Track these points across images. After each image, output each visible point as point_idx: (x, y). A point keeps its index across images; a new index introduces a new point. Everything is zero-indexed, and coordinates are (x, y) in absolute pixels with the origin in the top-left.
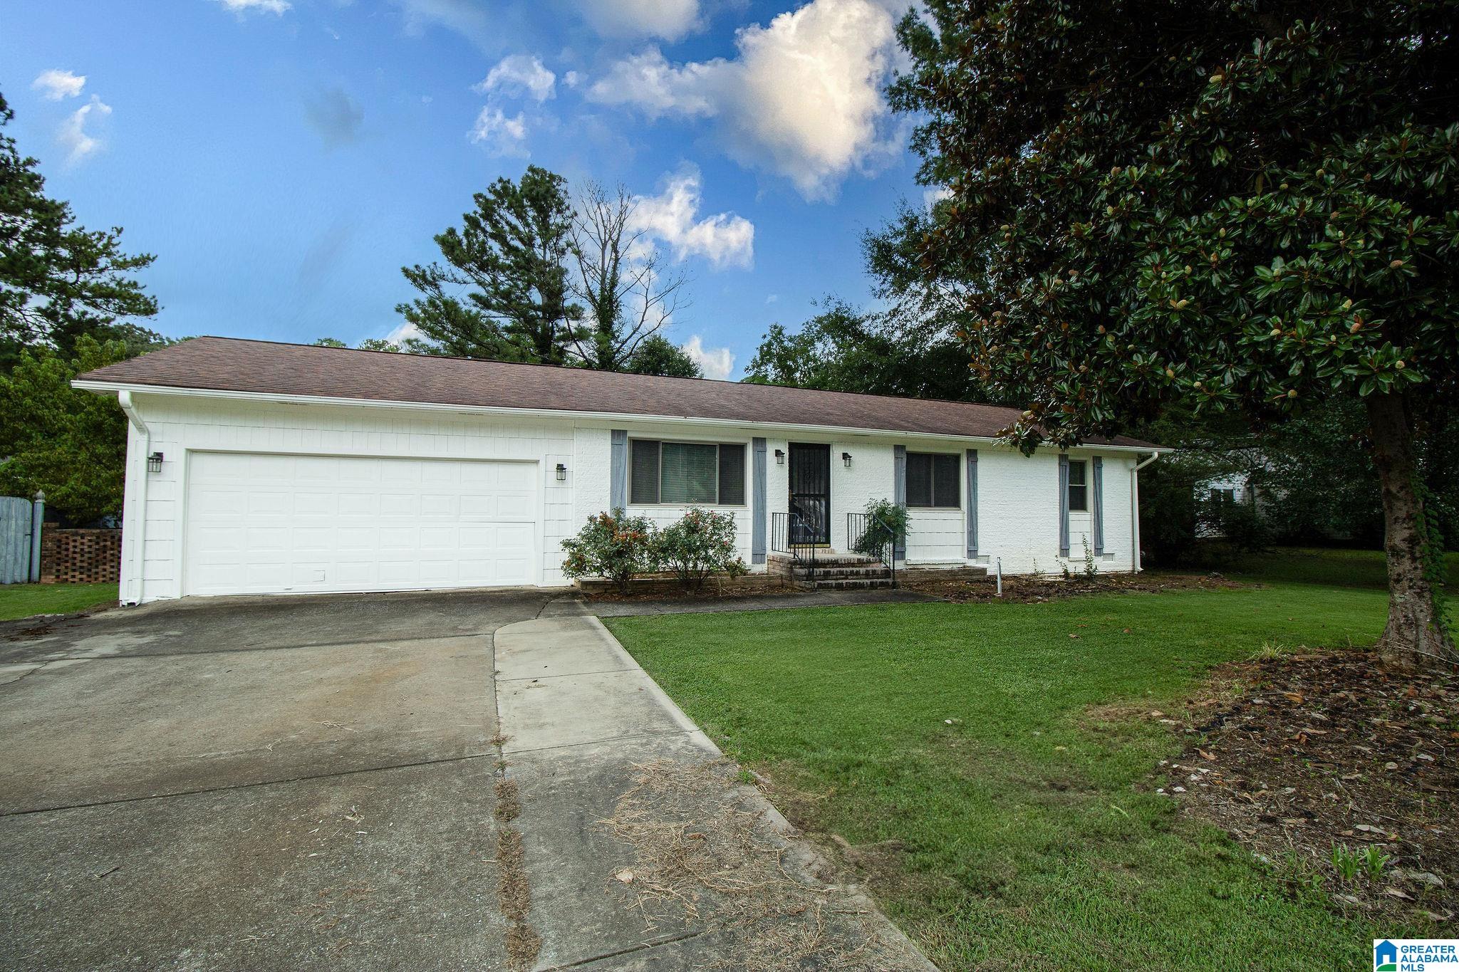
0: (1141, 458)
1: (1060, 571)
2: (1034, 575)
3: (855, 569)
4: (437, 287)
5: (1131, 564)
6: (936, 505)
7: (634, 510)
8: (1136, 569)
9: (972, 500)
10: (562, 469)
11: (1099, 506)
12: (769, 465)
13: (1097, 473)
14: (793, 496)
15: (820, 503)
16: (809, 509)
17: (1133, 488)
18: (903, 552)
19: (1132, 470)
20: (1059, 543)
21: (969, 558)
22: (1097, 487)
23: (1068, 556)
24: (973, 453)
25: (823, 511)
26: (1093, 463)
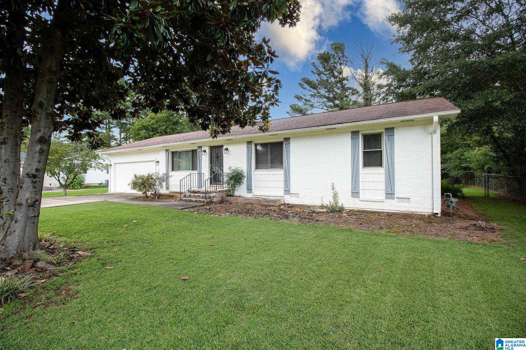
6: (271, 168)
7: (171, 173)
8: (435, 212)
9: (286, 164)
10: (158, 162)
11: (390, 163)
12: (202, 156)
13: (387, 140)
14: (212, 166)
15: (221, 169)
16: (217, 171)
17: (433, 148)
18: (251, 190)
19: (432, 133)
20: (351, 189)
21: (285, 194)
22: (388, 150)
23: (358, 197)
24: (287, 139)
25: (222, 172)
26: (385, 133)
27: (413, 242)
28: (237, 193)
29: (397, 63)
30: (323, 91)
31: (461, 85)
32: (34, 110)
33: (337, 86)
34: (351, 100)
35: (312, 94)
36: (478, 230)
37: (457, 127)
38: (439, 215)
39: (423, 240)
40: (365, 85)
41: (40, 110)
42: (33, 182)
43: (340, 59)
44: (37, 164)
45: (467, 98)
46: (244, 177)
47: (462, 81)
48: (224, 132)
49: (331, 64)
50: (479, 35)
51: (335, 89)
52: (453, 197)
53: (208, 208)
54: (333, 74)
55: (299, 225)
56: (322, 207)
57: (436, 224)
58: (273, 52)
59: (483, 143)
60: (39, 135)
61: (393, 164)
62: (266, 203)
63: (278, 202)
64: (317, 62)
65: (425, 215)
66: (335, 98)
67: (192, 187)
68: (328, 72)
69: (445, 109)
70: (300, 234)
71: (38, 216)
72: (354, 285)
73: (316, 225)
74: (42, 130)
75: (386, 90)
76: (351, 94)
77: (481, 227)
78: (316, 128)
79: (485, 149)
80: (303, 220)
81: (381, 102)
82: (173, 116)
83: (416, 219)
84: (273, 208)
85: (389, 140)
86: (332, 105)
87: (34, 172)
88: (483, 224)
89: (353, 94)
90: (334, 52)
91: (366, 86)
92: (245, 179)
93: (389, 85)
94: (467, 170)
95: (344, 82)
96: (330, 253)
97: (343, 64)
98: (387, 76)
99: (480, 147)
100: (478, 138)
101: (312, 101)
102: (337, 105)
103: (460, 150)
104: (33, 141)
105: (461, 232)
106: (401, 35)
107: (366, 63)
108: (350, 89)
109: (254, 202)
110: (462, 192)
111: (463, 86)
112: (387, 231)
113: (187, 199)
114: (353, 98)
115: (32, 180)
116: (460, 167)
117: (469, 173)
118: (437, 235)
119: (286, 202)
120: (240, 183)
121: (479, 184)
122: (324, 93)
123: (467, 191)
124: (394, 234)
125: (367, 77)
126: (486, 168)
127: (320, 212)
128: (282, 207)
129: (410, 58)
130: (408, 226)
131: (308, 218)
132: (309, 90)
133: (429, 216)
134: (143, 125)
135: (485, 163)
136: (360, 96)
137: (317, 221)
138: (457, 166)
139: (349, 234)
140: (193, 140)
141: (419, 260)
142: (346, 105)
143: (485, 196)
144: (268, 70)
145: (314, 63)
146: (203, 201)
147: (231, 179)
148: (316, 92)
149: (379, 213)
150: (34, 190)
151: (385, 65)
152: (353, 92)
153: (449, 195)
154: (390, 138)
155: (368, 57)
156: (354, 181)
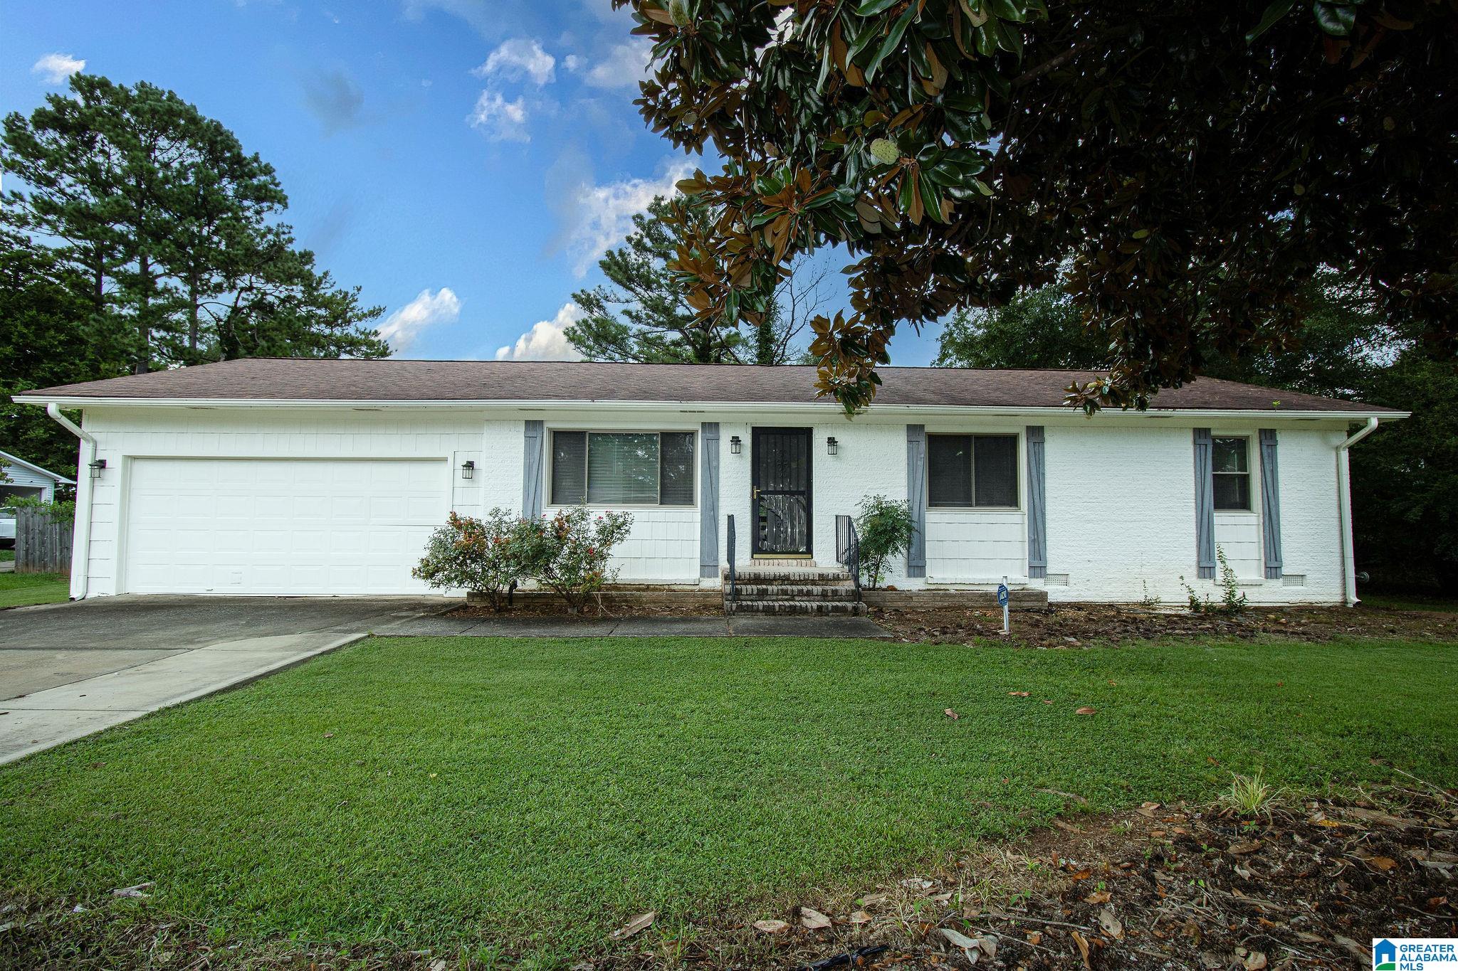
0: (1354, 427)
1: (1185, 599)
2: (1143, 604)
3: (805, 588)
4: (601, 307)
5: (1339, 591)
6: (980, 505)
8: (1347, 598)
9: (1036, 497)
10: (470, 466)
11: (1272, 503)
12: (723, 455)
13: (1266, 454)
14: (759, 493)
15: (799, 503)
16: (783, 510)
17: (1342, 477)
18: (922, 568)
19: (1337, 448)
20: (1195, 559)
21: (1033, 575)
22: (1268, 475)
23: (1213, 577)
24: (1035, 431)
25: (802, 513)
26: (1260, 439)
61: (1277, 505)
154: (1270, 451)
156: (1204, 540)
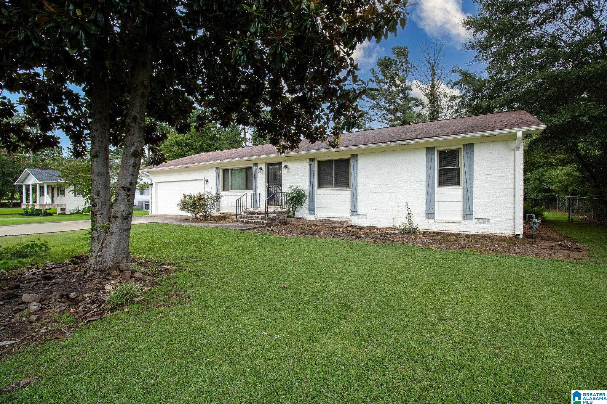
3: (257, 216)
5: (512, 228)
6: (336, 187)
7: (223, 193)
8: (517, 233)
9: (354, 183)
10: (207, 181)
11: (468, 182)
12: (258, 174)
13: (466, 157)
14: (269, 185)
15: (279, 188)
16: (275, 191)
17: (516, 165)
18: (314, 211)
19: (514, 150)
20: (425, 209)
21: (352, 215)
22: (467, 167)
23: (433, 218)
24: (355, 156)
25: (280, 191)
26: (464, 149)
27: (499, 259)
28: (297, 215)
29: (471, 72)
30: (382, 102)
31: (546, 98)
32: (129, 124)
33: (399, 96)
34: (414, 112)
35: (371, 105)
36: (563, 250)
37: (539, 143)
38: (521, 237)
39: (508, 257)
40: (432, 95)
41: (134, 124)
42: (127, 195)
43: (402, 65)
44: (131, 177)
45: (552, 111)
46: (306, 197)
47: (546, 93)
48: (292, 148)
49: (393, 71)
50: (565, 41)
51: (397, 100)
52: (536, 217)
53: (270, 229)
54: (395, 82)
55: (375, 245)
56: (394, 229)
57: (519, 245)
58: (356, 65)
59: (567, 161)
60: (132, 149)
61: (472, 182)
62: (331, 225)
63: (345, 223)
64: (377, 69)
65: (506, 237)
66: (396, 110)
67: (248, 207)
68: (389, 81)
69: (530, 124)
70: (380, 253)
71: (130, 229)
72: (448, 292)
73: (393, 245)
74: (136, 144)
75: (459, 102)
76: (414, 105)
77: (566, 246)
78: (388, 144)
79: (569, 168)
80: (377, 240)
81: (454, 116)
82: (210, 130)
83: (497, 240)
84: (341, 230)
85: (468, 157)
86: (393, 118)
87: (128, 185)
88: (569, 244)
89: (417, 106)
90: (396, 57)
91: (433, 97)
92: (307, 199)
93: (463, 97)
94: (547, 192)
95: (407, 91)
96: (416, 268)
97: (406, 71)
98: (461, 86)
99: (563, 166)
100: (562, 156)
101: (371, 113)
102: (398, 117)
103: (541, 170)
104: (128, 155)
105: (546, 252)
106: (477, 41)
107: (433, 70)
108: (413, 99)
109: (318, 224)
110: (543, 215)
111: (547, 99)
112: (470, 250)
113: (244, 220)
114: (417, 110)
115: (127, 193)
116: (540, 189)
117: (550, 195)
118: (521, 254)
119: (353, 224)
120: (301, 204)
121: (561, 209)
122: (384, 104)
123: (548, 215)
124: (478, 253)
125: (433, 86)
126: (569, 190)
127: (393, 234)
128: (350, 229)
129: (486, 67)
130: (490, 246)
131: (383, 239)
132: (367, 101)
133: (510, 238)
134: (176, 140)
135: (569, 185)
136: (425, 107)
137: (393, 241)
138: (536, 188)
139: (431, 252)
140: (248, 156)
141: (508, 273)
142: (410, 118)
143: (569, 220)
144: (368, 87)
145: (373, 70)
146: (263, 222)
147: (292, 199)
148: (375, 102)
149: (456, 235)
150: (128, 203)
151: (459, 74)
152: (417, 104)
153: (532, 216)
154: (469, 155)
155: (435, 63)
156: (428, 201)
